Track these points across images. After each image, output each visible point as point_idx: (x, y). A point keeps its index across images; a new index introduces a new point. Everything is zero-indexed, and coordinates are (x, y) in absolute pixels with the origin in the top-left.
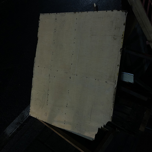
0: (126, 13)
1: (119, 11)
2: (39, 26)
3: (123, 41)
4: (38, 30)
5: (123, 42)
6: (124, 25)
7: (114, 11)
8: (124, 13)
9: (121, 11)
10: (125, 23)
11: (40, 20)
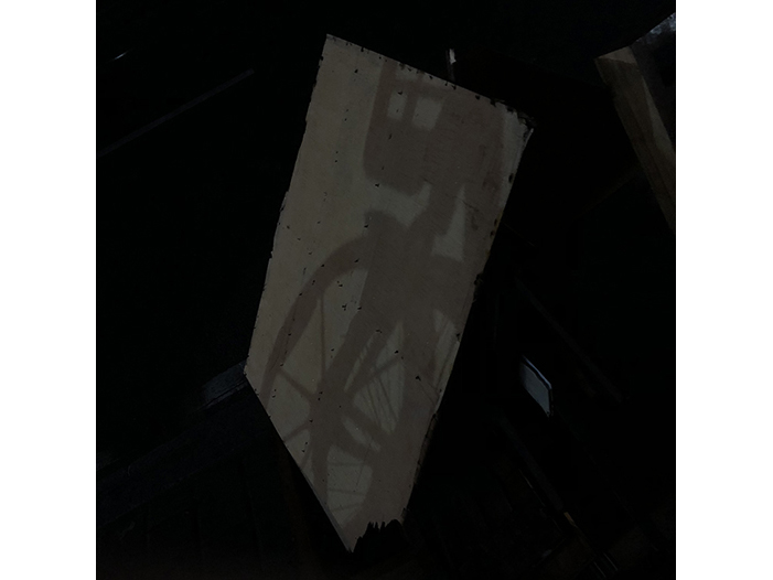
0: (529, 129)
1: (512, 111)
2: (318, 82)
3: (492, 247)
4: (313, 97)
5: (489, 248)
6: (511, 178)
7: (498, 104)
8: (523, 127)
9: (515, 114)
10: (515, 172)
11: (322, 59)
